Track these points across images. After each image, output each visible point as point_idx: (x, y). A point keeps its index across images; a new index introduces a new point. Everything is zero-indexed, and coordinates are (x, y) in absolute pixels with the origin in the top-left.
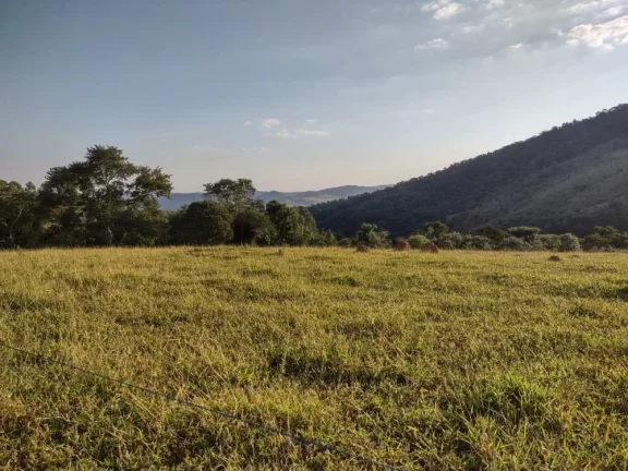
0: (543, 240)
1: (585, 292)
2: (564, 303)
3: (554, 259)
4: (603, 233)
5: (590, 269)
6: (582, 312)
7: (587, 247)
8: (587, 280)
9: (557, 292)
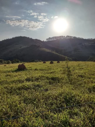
0: (4, 62)
1: (9, 72)
2: (5, 74)
3: (5, 66)
4: (15, 60)
5: (11, 67)
6: (8, 75)
7: (12, 63)
8: (10, 69)
9: (4, 72)
